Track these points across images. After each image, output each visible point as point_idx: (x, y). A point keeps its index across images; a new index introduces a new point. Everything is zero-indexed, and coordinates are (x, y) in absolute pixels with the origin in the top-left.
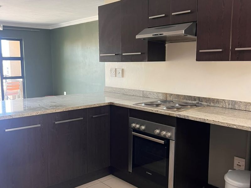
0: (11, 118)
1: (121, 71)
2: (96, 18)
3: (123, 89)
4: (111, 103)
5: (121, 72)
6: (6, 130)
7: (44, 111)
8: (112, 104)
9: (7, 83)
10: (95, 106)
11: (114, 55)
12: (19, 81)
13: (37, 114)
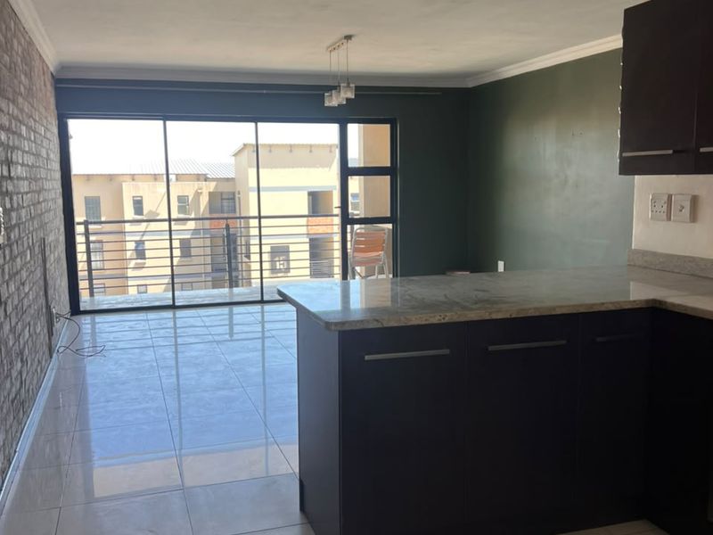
0: (379, 326)
1: (689, 203)
2: (615, 42)
3: (692, 260)
4: (654, 301)
5: (687, 204)
6: (367, 358)
7: (459, 313)
8: (657, 305)
9: (357, 234)
10: (603, 309)
11: (671, 152)
12: (383, 230)
13: (443, 321)
